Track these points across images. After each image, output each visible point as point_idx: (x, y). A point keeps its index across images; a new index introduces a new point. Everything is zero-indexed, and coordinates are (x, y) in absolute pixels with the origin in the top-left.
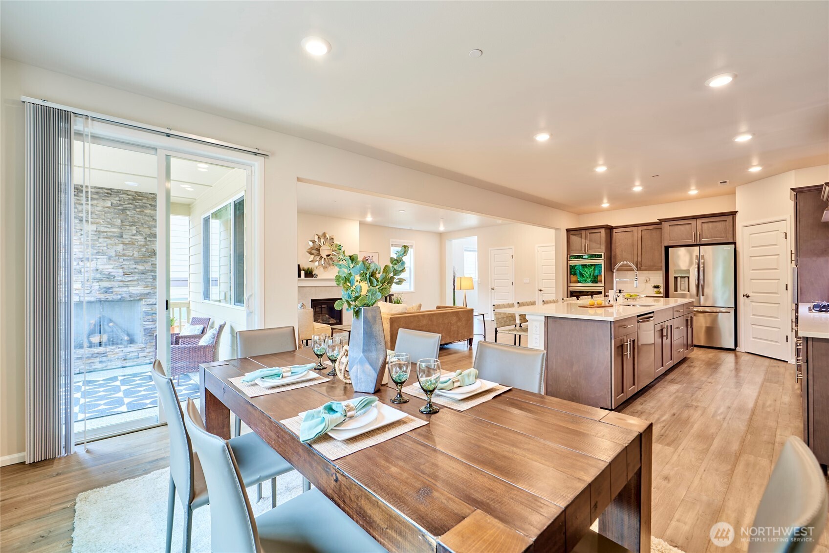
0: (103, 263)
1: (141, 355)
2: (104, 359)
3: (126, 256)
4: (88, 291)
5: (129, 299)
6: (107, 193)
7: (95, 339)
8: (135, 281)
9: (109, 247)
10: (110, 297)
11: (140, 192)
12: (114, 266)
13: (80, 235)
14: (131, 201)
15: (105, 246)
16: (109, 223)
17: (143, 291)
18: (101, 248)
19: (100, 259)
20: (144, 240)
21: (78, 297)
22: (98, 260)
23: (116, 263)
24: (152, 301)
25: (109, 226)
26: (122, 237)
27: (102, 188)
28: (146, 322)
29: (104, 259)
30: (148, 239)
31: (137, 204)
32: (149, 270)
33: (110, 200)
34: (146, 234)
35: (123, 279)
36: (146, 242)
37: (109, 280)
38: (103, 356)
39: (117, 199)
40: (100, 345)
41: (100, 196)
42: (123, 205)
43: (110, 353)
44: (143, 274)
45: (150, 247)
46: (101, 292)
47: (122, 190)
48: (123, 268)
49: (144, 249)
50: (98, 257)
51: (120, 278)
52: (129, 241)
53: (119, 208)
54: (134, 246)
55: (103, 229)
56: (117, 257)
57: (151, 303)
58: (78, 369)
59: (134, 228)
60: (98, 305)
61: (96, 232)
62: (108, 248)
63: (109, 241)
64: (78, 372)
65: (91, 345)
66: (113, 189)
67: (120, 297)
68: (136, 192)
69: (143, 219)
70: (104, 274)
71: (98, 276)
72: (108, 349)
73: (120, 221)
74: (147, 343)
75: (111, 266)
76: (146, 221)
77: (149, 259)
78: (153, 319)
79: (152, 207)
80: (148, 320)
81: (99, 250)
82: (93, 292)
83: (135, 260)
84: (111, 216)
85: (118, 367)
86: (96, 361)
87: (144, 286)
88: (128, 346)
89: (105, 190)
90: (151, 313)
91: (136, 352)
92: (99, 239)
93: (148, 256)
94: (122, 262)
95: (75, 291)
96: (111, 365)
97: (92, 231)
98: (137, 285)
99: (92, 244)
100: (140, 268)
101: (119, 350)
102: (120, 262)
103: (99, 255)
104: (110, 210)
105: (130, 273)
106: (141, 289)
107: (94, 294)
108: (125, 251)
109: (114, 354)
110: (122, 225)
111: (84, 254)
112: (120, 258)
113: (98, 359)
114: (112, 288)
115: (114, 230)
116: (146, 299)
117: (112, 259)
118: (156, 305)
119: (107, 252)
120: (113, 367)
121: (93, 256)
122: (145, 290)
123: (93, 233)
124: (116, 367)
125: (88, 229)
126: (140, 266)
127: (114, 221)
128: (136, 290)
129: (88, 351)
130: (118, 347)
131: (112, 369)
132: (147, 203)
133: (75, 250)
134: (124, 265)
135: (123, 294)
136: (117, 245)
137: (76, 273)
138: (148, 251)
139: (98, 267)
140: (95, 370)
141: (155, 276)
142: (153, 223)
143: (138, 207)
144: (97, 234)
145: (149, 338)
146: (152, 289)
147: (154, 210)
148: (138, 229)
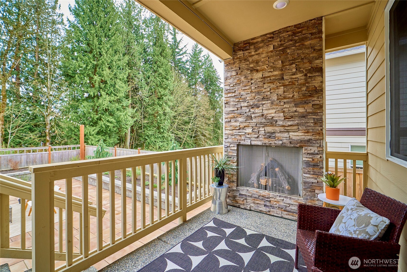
0: (267, 108)
2: (268, 204)
3: (286, 99)
4: (256, 136)
5: (289, 145)
6: (270, 38)
7: (263, 182)
8: (295, 125)
10: (273, 142)
11: (300, 24)
12: (276, 110)
13: (251, 84)
15: (268, 91)
16: (272, 67)
17: (303, 137)
18: (266, 94)
19: (265, 105)
20: (303, 77)
21: (249, 141)
22: (264, 105)
23: (278, 107)
24: (314, 149)
25: (272, 70)
26: (283, 78)
27: (266, 35)
28: (306, 174)
29: (267, 103)
30: (308, 75)
31: (297, 38)
32: (309, 113)
33: (272, 44)
34: (306, 70)
35: (284, 124)
36: (306, 80)
37: (272, 125)
38: (267, 201)
39: (279, 39)
40: (266, 189)
41: (265, 43)
42: (284, 44)
43: (273, 199)
44: (304, 117)
45: (310, 85)
46: (266, 137)
47: (283, 29)
48: (284, 112)
49: (304, 89)
50: (264, 102)
51: (281, 123)
52: (290, 82)
53: (280, 48)
54: (295, 86)
55: (267, 74)
56: (279, 101)
57: (312, 151)
58: (249, 206)
59: (294, 65)
60: (265, 148)
61: (262, 79)
62: (271, 93)
63: (272, 86)
65: (259, 186)
66: (275, 31)
67: (281, 142)
68: (295, 26)
69: (303, 54)
70: (268, 119)
71: (264, 120)
72: (271, 194)
73: (281, 61)
74: (307, 199)
75: (274, 111)
76: (306, 55)
77: (310, 99)
78: (314, 172)
79: (312, 35)
80: (308, 172)
81: (264, 96)
82: (260, 137)
83: (296, 102)
84: (273, 59)
85: (279, 216)
86: (261, 203)
87: (304, 132)
88: (289, 196)
89: (268, 35)
90: (312, 164)
91: (296, 206)
92: (264, 85)
93: (309, 96)
94: (283, 106)
95: (248, 135)
96: (273, 212)
97: (259, 78)
98: (297, 130)
99: (259, 91)
100: (301, 110)
101: (280, 198)
102: (281, 106)
103: (265, 101)
104: (272, 54)
105: (290, 117)
106: (301, 134)
107: (260, 138)
108: (285, 94)
109: (276, 201)
110: (283, 66)
111: (253, 101)
112: (281, 102)
113: (263, 202)
114: (274, 133)
115: (276, 73)
116: (306, 147)
117: (275, 103)
118: (318, 155)
119: (270, 97)
120: (275, 215)
121: (260, 102)
122: (305, 136)
123: (259, 80)
124: (277, 215)
125: (256, 77)
126: (301, 108)
127: (276, 64)
128: (296, 136)
129: (256, 191)
130: (279, 195)
131: (273, 216)
132: (307, 32)
133: (248, 98)
134: (284, 108)
135: (284, 140)
136: (278, 88)
137: (248, 119)
138: (310, 89)
139: (263, 112)
140: (261, 212)
141: (317, 119)
142: (314, 55)
143: (298, 41)
144: (262, 80)
145: (309, 194)
146: (314, 136)
147: (315, 38)
148: (298, 66)
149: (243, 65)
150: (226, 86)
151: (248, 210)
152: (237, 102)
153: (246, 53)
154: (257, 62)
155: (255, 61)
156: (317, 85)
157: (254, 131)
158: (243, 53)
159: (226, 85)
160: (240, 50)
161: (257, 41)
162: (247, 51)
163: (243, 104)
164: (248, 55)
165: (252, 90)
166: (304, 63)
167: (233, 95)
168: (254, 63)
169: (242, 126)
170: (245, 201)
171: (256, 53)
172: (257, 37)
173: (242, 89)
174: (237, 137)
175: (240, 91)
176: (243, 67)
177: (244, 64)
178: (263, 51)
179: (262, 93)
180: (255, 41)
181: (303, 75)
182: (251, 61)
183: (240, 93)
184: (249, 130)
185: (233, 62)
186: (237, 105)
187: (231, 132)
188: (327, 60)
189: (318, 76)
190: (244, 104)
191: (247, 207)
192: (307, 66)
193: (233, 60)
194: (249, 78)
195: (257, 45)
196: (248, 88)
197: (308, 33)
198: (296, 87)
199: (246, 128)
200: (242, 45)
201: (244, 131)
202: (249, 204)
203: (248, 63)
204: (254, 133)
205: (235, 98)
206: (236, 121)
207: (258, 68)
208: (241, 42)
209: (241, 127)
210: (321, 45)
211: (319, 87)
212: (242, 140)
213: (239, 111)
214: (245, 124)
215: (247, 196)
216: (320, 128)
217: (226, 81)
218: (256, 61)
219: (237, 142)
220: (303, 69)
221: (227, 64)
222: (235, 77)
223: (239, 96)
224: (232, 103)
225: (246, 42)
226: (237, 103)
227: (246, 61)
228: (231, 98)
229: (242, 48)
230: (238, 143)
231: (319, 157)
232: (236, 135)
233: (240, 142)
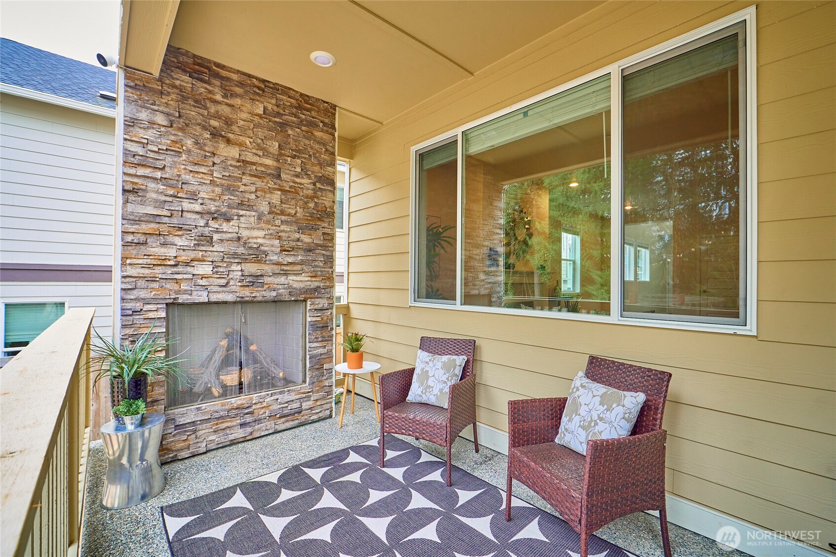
0: (250, 226)
1: (305, 405)
2: (249, 418)
3: (285, 215)
4: (223, 282)
5: (288, 298)
6: (259, 88)
7: (231, 378)
8: (298, 264)
9: (259, 194)
10: (260, 294)
11: (308, 96)
12: (266, 233)
13: (211, 163)
14: (294, 110)
15: (252, 192)
16: (259, 147)
17: (309, 283)
18: (247, 196)
19: (245, 218)
20: (311, 187)
21: (205, 293)
22: (242, 218)
23: (270, 227)
24: (322, 303)
25: (261, 153)
26: (279, 177)
27: (250, 76)
28: (313, 342)
29: (250, 218)
30: (318, 185)
31: (303, 117)
32: (317, 245)
33: (262, 102)
34: (316, 176)
35: (280, 260)
36: (314, 191)
37: (258, 260)
38: (247, 414)
39: (274, 101)
40: (241, 391)
41: (246, 92)
42: (283, 115)
43: (259, 406)
44: (310, 250)
45: (320, 201)
46: (244, 283)
47: (282, 86)
48: (280, 238)
49: (312, 205)
50: (242, 212)
51: (275, 258)
52: (290, 187)
53: (276, 119)
54: (299, 197)
55: (250, 157)
56: (271, 216)
57: (320, 306)
58: (204, 445)
59: (299, 161)
61: (238, 162)
62: (257, 197)
63: (259, 183)
64: (204, 450)
65: (226, 391)
66: (268, 82)
67: (274, 294)
68: (302, 95)
69: (312, 148)
70: (251, 248)
71: (241, 250)
72: (255, 397)
73: (277, 144)
74: (313, 383)
75: (261, 233)
76: (316, 152)
77: (319, 224)
78: (323, 337)
79: (324, 126)
80: (315, 340)
81: (244, 200)
82: (231, 284)
83: (298, 224)
84: (264, 133)
85: (271, 432)
86: (234, 424)
87: (311, 275)
88: (286, 389)
89: (255, 80)
90: (321, 325)
91: (297, 401)
92: (244, 177)
93: (318, 218)
94: (279, 227)
95: (201, 281)
96: (259, 430)
97: (233, 159)
98: (301, 272)
99: (231, 185)
100: (306, 239)
101: (272, 398)
102: (276, 226)
103: (243, 210)
104: (262, 121)
105: (291, 248)
106: (306, 279)
107: (232, 287)
108: (284, 206)
109: (263, 408)
110: (280, 155)
111: (217, 204)
112: (276, 218)
113: (237, 420)
114: (262, 276)
115: (269, 162)
116: (313, 300)
117: (264, 218)
118: (327, 311)
119: (255, 205)
120: (263, 434)
121: (234, 211)
122: (312, 281)
123: (234, 163)
124: (267, 433)
125: (226, 154)
126: (306, 236)
127: (268, 144)
128: (298, 281)
129: (222, 403)
130: (270, 392)
131: (261, 437)
132: (318, 117)
133: (202, 195)
134: (282, 231)
135: (280, 289)
136: (272, 192)
137: (202, 242)
138: (319, 208)
139: (240, 232)
140: (233, 443)
141: (327, 256)
142: (326, 157)
143: (304, 123)
144: (240, 166)
145: (317, 373)
146: (323, 281)
147: (327, 132)
148: (304, 164)
149: (192, 113)
150: (129, 142)
151: (201, 454)
152: (171, 196)
153: (201, 88)
154: (229, 122)
155: (224, 119)
156: (328, 204)
157: (217, 272)
158: (193, 84)
159: (132, 141)
160: (185, 71)
161: (229, 76)
162: (205, 85)
163: (186, 205)
164: (205, 94)
165: (215, 179)
166: (313, 165)
167: (159, 174)
168: (219, 120)
169: (183, 258)
170: (193, 436)
171: (225, 100)
172: (229, 67)
173: (185, 169)
174: (168, 286)
175: (179, 171)
176: (191, 116)
177: (193, 109)
178: (243, 106)
179: (237, 193)
180: (224, 73)
181: (311, 183)
182: (212, 110)
183: (179, 176)
184: (205, 269)
185: (160, 88)
186: (170, 204)
187: (147, 271)
188: (340, 172)
189: (330, 191)
190: (193, 205)
191: (200, 447)
192: (316, 171)
193: (159, 83)
194: (207, 149)
195: (228, 84)
196: (205, 171)
197: (318, 119)
198: (301, 199)
199: (196, 263)
200: (189, 61)
201: (189, 269)
202: (205, 439)
203: (206, 114)
204: (218, 276)
205: (164, 185)
206: (164, 244)
207: (231, 136)
208: (187, 54)
209: (179, 259)
210: (334, 147)
211: (330, 208)
212: (185, 292)
213: (175, 221)
214: (192, 255)
215: (199, 422)
216: (331, 270)
217: (131, 129)
218: (226, 118)
219: (168, 297)
220: (312, 172)
221: (138, 83)
222: (167, 132)
223: (175, 182)
224: (154, 196)
225: (198, 61)
226: (170, 199)
227: (200, 106)
228: (149, 180)
229: (189, 70)
230: (171, 301)
231: (330, 313)
232: (164, 281)
233: (177, 296)
